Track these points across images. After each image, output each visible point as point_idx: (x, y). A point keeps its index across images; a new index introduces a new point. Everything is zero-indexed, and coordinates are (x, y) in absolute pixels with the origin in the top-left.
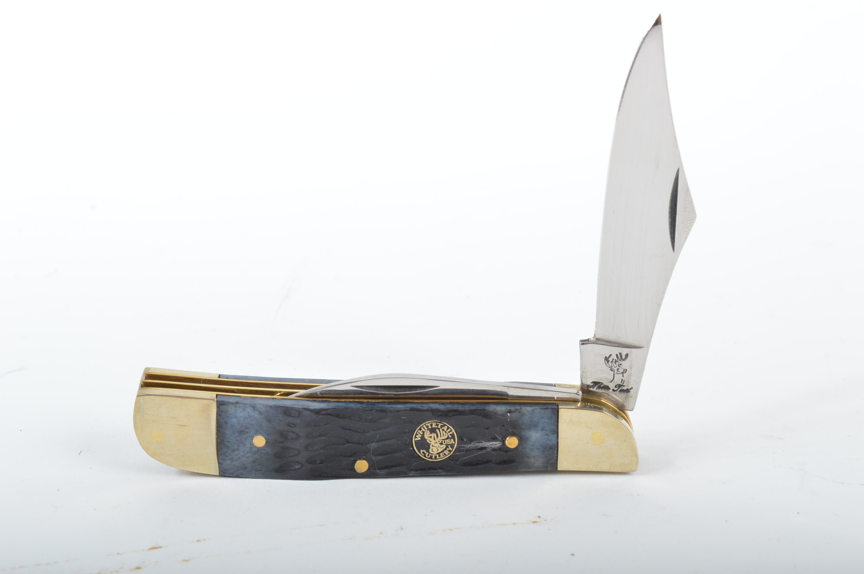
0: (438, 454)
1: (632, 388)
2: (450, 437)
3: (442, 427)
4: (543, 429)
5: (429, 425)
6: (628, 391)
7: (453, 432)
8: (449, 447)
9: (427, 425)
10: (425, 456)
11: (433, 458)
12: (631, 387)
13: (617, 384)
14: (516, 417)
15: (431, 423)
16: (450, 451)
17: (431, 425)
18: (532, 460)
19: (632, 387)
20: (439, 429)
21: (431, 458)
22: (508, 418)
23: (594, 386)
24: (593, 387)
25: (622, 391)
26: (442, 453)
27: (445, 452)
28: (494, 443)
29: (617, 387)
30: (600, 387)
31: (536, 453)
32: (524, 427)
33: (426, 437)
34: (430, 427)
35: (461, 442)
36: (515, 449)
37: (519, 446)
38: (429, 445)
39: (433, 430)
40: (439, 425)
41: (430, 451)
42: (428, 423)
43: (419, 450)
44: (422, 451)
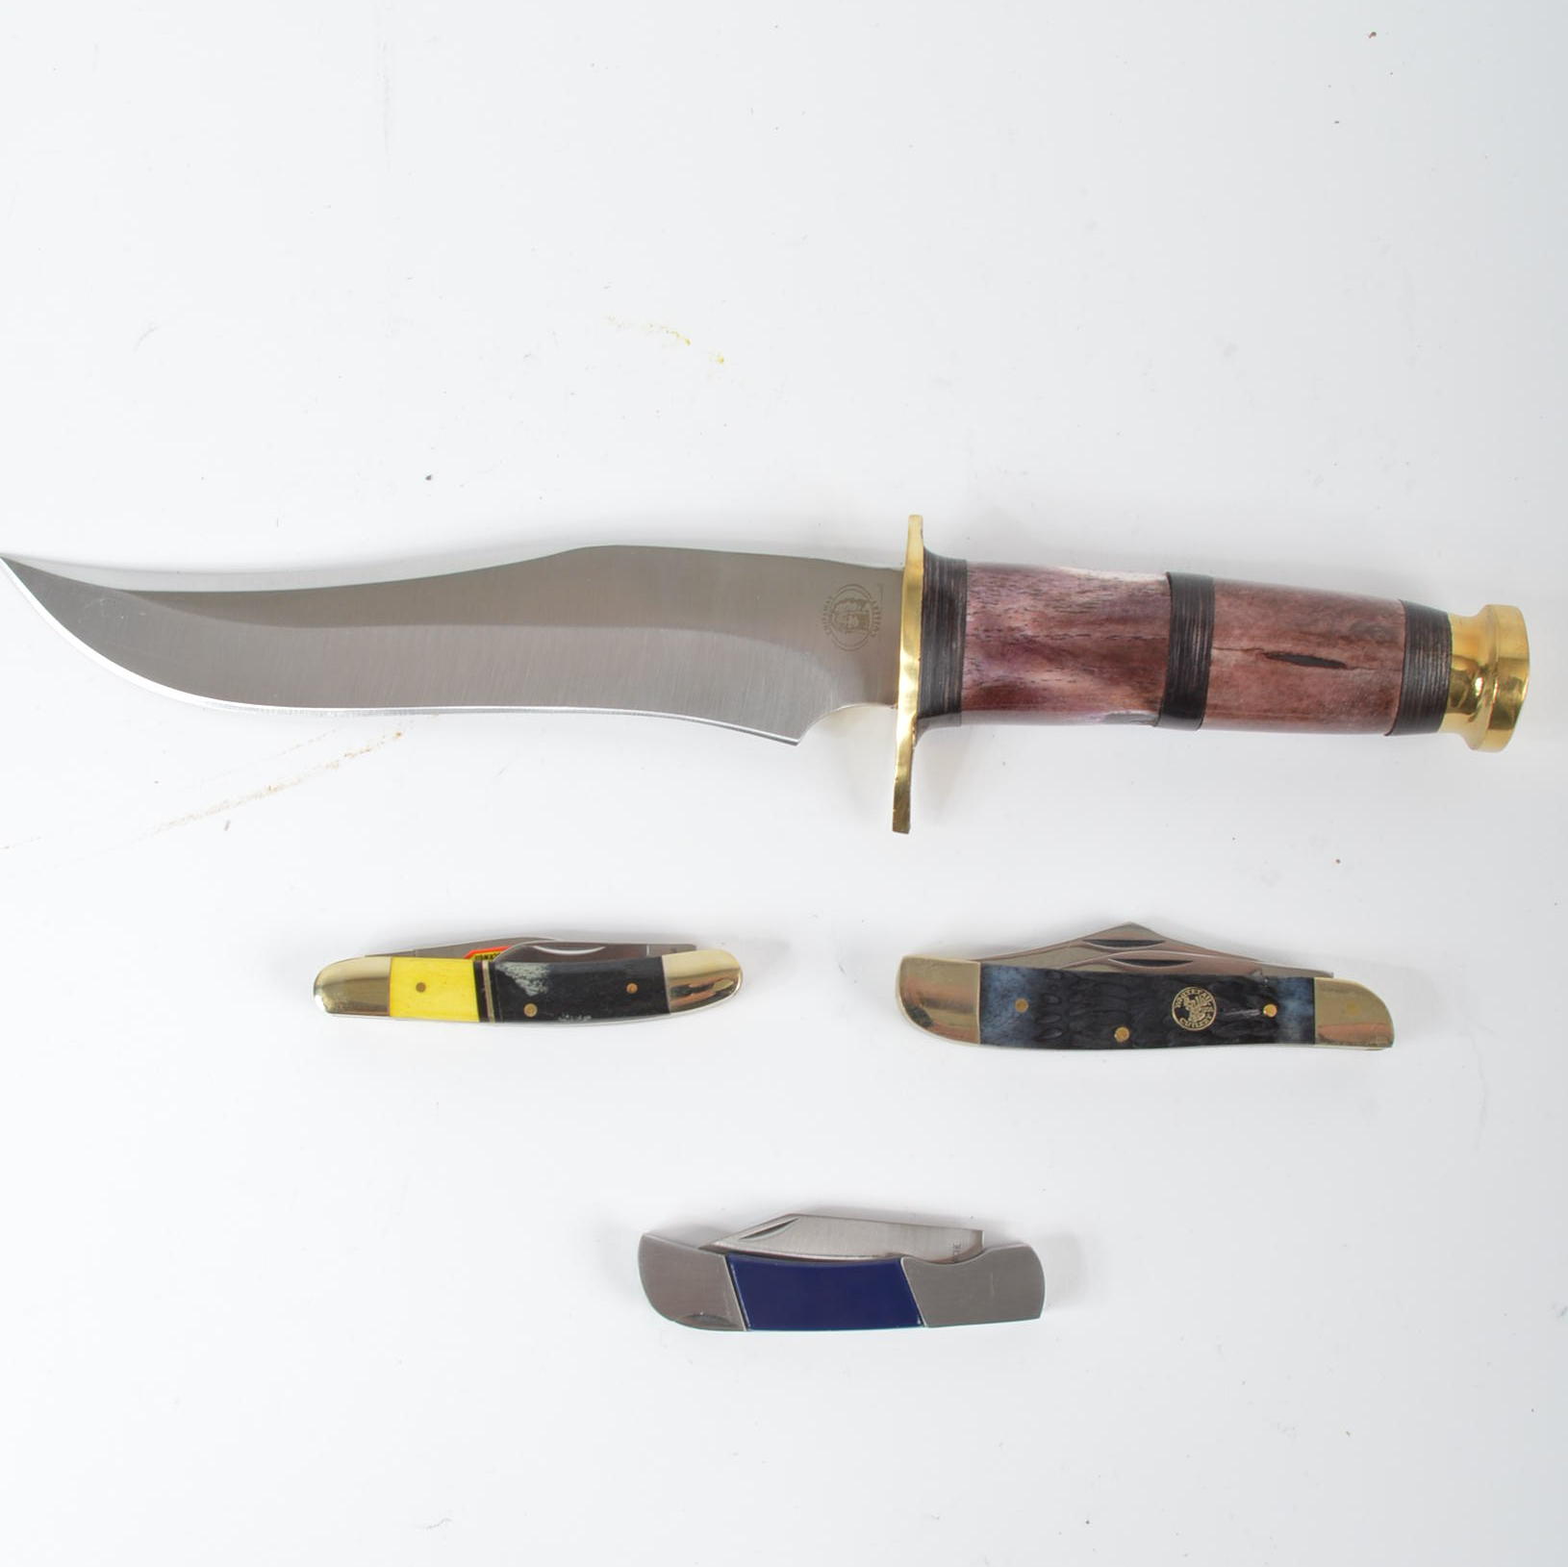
0: (1198, 1022)
2: (1210, 1004)
3: (1201, 992)
4: (1300, 998)
8: (1209, 1015)
9: (1186, 990)
10: (1184, 1025)
11: (1194, 1026)
14: (1274, 984)
15: (1190, 989)
16: (1209, 1020)
17: (1190, 991)
18: (1290, 1032)
20: (1197, 995)
21: (1191, 1027)
22: (1265, 985)
26: (1201, 1022)
27: (1204, 1020)
28: (1253, 1011)
31: (1293, 1023)
32: (1281, 995)
33: (1185, 1004)
34: (1189, 993)
35: (1220, 1010)
36: (1274, 1018)
37: (1277, 1014)
38: (1188, 1012)
39: (1192, 997)
40: (1199, 991)
41: (1190, 1019)
42: (1188, 990)
43: (1179, 1018)
44: (1182, 1019)
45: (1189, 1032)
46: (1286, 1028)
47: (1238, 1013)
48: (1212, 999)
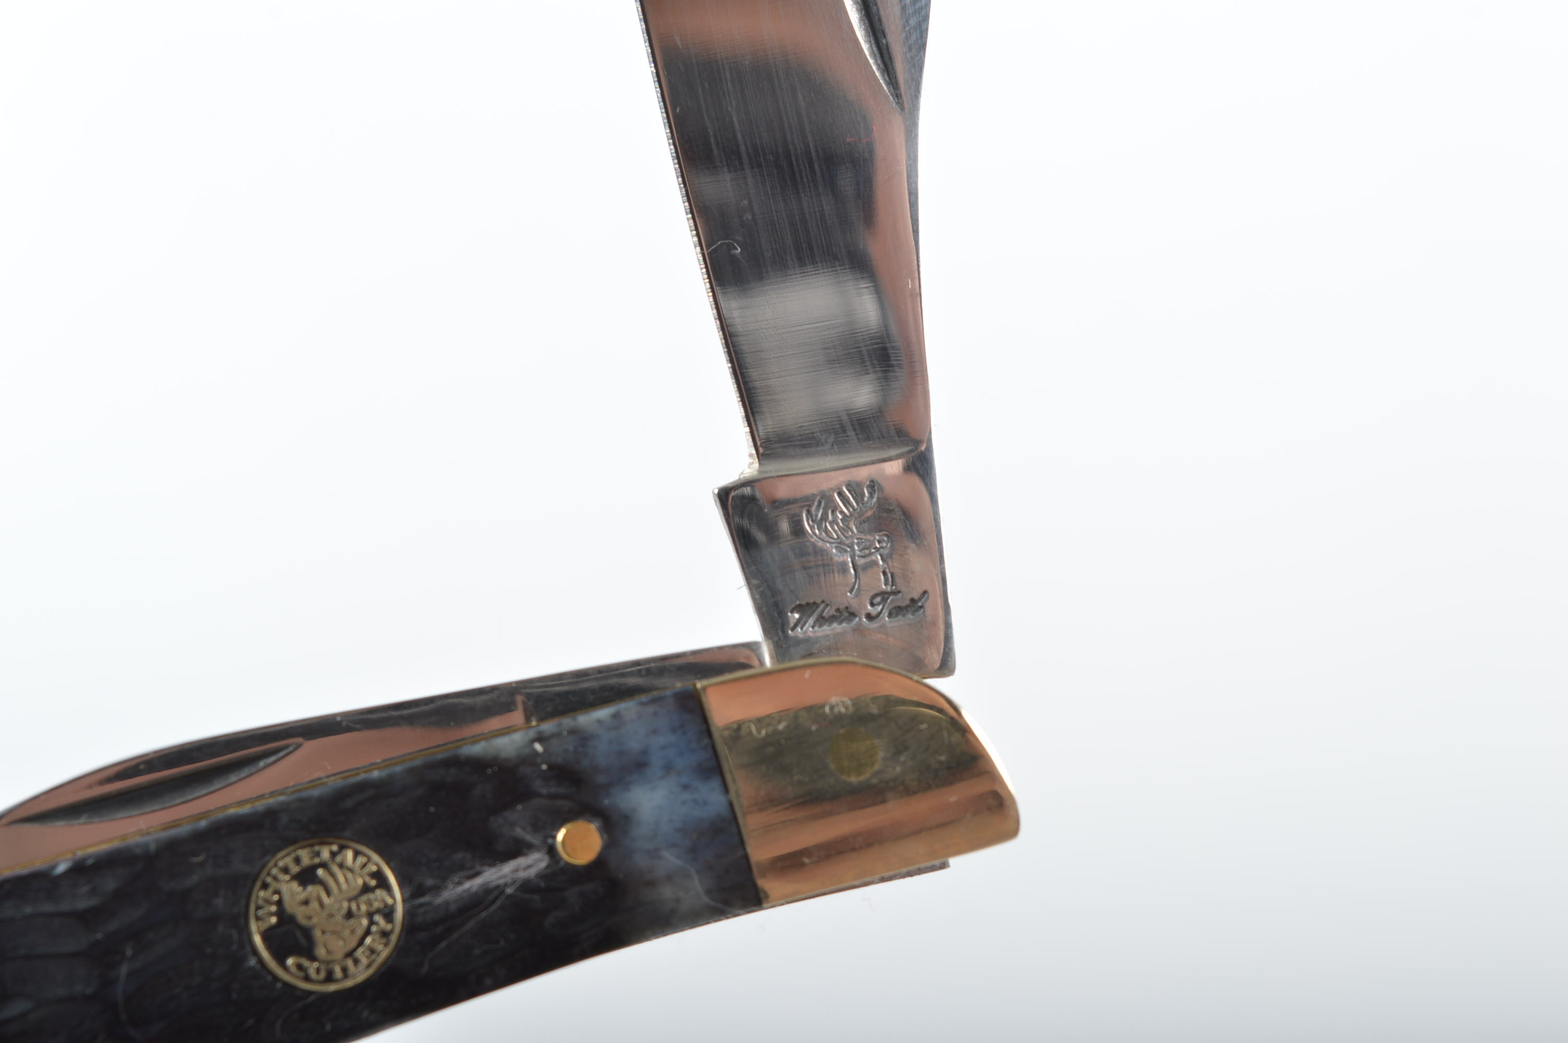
0: (350, 954)
1: (925, 592)
2: (373, 883)
3: (333, 855)
4: (668, 768)
5: (288, 861)
6: (914, 605)
7: (377, 865)
8: (378, 918)
9: (281, 864)
10: (307, 979)
11: (338, 973)
12: (921, 591)
13: (872, 594)
14: (566, 751)
15: (293, 855)
16: (385, 934)
17: (297, 860)
18: (667, 892)
19: (924, 588)
20: (324, 865)
21: (330, 978)
22: (539, 760)
23: (802, 622)
24: (800, 625)
25: (896, 611)
26: (360, 950)
27: (368, 940)
28: (521, 861)
29: (879, 604)
30: (823, 618)
31: (671, 860)
32: (601, 779)
33: (291, 906)
34: (295, 869)
35: (414, 890)
36: (599, 864)
37: (606, 848)
38: (307, 933)
39: (306, 877)
40: (325, 854)
41: (321, 952)
42: (285, 859)
43: (281, 960)
44: (290, 961)
45: (324, 998)
46: (651, 883)
47: (477, 882)
48: (377, 861)
